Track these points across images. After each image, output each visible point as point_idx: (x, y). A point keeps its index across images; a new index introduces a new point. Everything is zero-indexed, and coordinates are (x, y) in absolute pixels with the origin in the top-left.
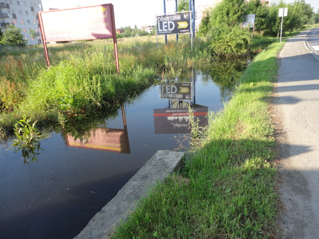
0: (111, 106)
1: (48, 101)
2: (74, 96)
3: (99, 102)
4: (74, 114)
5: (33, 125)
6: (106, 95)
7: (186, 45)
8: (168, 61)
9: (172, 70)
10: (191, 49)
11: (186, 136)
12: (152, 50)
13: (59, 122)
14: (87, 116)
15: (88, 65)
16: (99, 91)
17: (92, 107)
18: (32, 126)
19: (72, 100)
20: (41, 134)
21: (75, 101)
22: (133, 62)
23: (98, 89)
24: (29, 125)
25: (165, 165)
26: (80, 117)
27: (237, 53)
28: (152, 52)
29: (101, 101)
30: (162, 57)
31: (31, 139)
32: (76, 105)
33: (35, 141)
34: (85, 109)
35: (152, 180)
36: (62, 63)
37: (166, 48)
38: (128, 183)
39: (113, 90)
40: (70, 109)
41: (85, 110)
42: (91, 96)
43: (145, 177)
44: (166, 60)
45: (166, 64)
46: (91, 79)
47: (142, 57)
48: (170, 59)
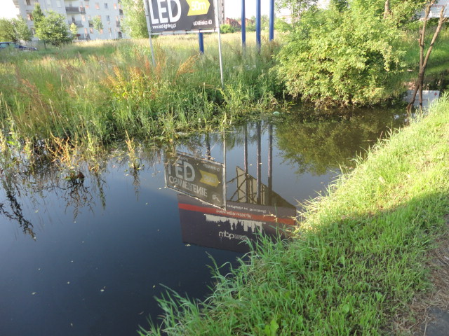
27: (350, 97)
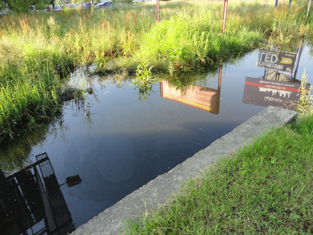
0: (214, 64)
1: (159, 52)
2: (184, 49)
3: (204, 58)
4: (181, 66)
5: (150, 69)
6: (210, 52)
7: (301, 9)
8: (277, 26)
9: (281, 35)
10: (306, 14)
11: (293, 102)
12: (259, 12)
13: (169, 71)
14: (192, 69)
15: (196, 22)
16: (206, 48)
17: (197, 62)
18: (148, 70)
19: (181, 53)
20: (153, 78)
21: (184, 54)
22: (238, 23)
23: (206, 45)
24: (147, 69)
25: (278, 119)
26: (186, 69)
28: (259, 15)
29: (206, 58)
30: (271, 21)
31: (147, 80)
32: (183, 58)
33: (150, 83)
34: (190, 62)
35: (264, 127)
36: (172, 18)
37: (276, 11)
38: (243, 125)
39: (218, 49)
40: (177, 60)
41: (190, 64)
42: (197, 51)
43: (257, 124)
44: (274, 25)
45: (274, 28)
46: (200, 35)
47: (248, 19)
48: (280, 23)
